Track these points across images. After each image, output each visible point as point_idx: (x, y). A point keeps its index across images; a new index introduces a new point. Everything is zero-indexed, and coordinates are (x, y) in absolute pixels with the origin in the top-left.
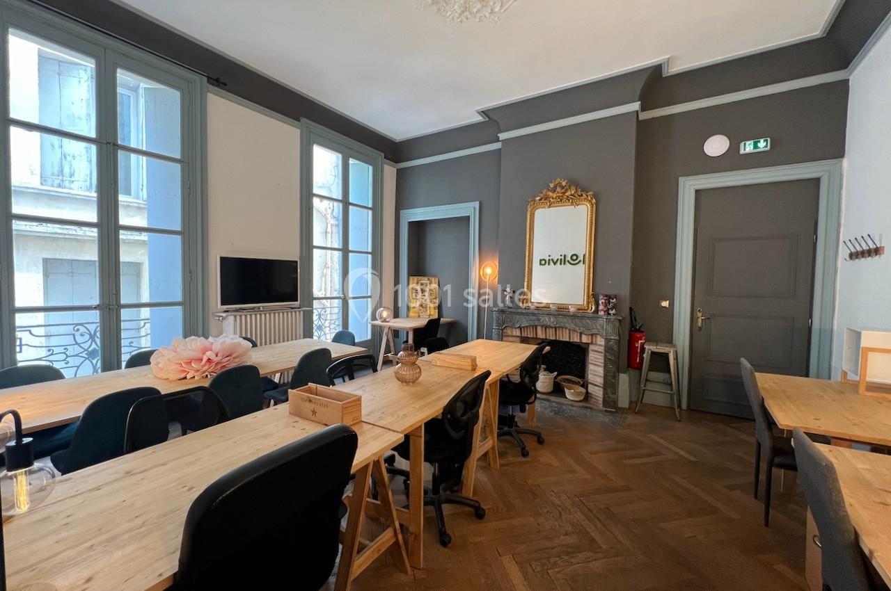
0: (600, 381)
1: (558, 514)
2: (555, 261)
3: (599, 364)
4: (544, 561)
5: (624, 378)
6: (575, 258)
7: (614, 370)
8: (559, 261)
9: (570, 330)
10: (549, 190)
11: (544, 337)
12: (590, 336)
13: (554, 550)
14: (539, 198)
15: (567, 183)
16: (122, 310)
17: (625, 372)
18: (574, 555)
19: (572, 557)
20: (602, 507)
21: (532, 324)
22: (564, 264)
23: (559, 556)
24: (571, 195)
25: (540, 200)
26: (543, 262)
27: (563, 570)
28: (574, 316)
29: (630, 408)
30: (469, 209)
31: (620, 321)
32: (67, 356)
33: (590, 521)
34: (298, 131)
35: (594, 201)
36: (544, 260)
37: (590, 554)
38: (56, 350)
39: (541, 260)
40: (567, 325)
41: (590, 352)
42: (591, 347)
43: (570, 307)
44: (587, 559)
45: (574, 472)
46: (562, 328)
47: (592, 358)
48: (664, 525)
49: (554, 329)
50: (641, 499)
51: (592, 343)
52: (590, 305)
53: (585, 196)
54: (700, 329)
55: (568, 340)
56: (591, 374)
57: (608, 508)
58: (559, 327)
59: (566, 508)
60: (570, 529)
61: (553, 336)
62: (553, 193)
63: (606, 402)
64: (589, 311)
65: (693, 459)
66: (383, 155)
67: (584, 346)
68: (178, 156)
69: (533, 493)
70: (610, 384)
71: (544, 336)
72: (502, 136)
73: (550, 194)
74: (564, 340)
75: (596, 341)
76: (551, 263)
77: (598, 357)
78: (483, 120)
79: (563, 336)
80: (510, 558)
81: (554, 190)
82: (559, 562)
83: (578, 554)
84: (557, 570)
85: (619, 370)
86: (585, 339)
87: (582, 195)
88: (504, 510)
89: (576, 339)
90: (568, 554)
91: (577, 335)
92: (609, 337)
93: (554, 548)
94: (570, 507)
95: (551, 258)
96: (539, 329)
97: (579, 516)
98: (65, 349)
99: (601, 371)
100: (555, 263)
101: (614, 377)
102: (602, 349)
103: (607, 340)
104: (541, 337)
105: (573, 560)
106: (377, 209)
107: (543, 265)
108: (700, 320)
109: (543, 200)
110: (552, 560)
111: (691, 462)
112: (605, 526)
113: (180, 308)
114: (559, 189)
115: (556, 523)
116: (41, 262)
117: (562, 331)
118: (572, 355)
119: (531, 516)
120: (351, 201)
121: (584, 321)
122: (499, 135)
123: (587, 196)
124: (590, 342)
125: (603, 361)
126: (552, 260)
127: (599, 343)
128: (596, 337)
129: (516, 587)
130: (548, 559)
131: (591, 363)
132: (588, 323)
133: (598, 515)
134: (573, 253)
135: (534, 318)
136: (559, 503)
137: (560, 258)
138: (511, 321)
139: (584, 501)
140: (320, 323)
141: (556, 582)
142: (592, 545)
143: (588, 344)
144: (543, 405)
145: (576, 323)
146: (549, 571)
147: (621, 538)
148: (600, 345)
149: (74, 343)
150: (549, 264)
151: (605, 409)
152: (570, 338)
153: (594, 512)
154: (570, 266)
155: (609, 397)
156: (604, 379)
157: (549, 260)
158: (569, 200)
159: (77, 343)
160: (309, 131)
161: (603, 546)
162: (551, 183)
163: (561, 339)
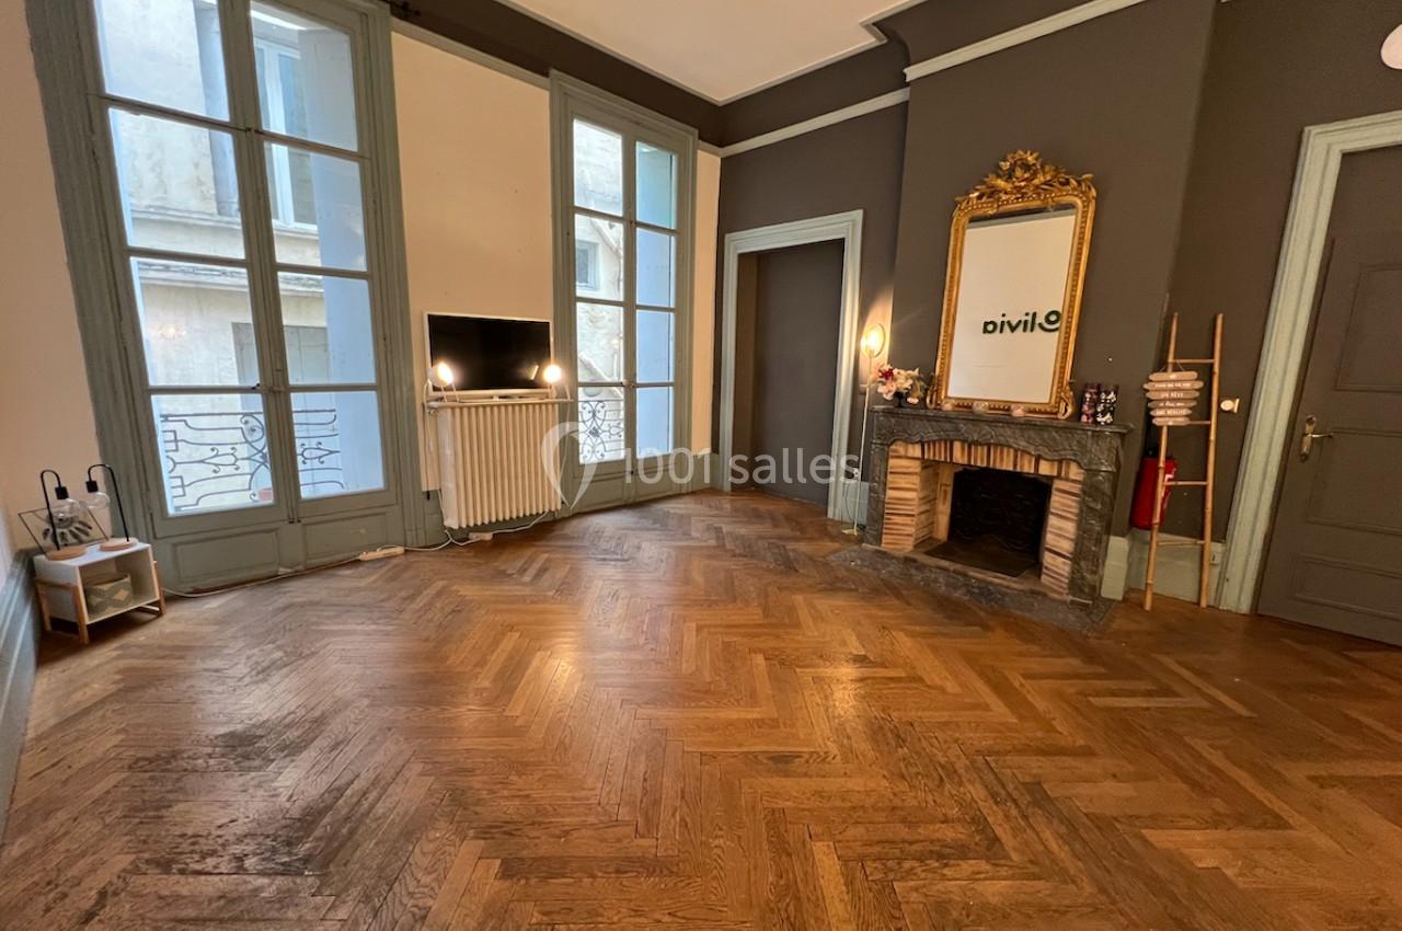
0: (1066, 546)
1: (937, 782)
2: (1014, 323)
3: (1069, 515)
4: (890, 863)
5: (1118, 545)
6: (1053, 318)
7: (1098, 529)
8: (1022, 326)
9: (1016, 451)
10: (999, 176)
11: (966, 462)
12: (1056, 464)
13: (915, 847)
14: (976, 194)
15: (1037, 159)
16: (292, 394)
17: (1123, 535)
18: (952, 862)
19: (946, 865)
20: (1028, 779)
21: (944, 437)
22: (1032, 330)
23: (921, 860)
24: (1045, 184)
25: (979, 198)
26: (990, 327)
27: (924, 886)
28: (1026, 425)
29: (1125, 600)
30: (845, 226)
31: (1122, 436)
32: (237, 460)
33: (997, 803)
34: (546, 94)
35: (1093, 192)
36: (992, 322)
37: (984, 866)
38: (222, 450)
39: (986, 324)
40: (1011, 441)
41: (1054, 492)
42: (1058, 484)
43: (1013, 406)
44: (979, 873)
45: (987, 708)
46: (1002, 445)
47: (1056, 505)
48: (1151, 835)
49: (986, 448)
50: (1114, 776)
51: (1059, 477)
52: (1063, 405)
53: (1074, 182)
54: (1305, 457)
55: (1011, 469)
56: (1051, 532)
57: (1039, 783)
58: (996, 445)
59: (955, 771)
60: (954, 812)
61: (982, 460)
62: (1006, 181)
63: (1075, 585)
64: (1060, 416)
65: (1244, 712)
66: (696, 131)
67: (1045, 481)
68: (353, 147)
69: (899, 736)
70: (1087, 554)
71: (966, 459)
72: (912, 73)
73: (1001, 183)
74: (1004, 468)
75: (1067, 473)
76: (1006, 327)
77: (1070, 503)
78: (878, 44)
79: (1002, 460)
80: (828, 846)
81: (1009, 176)
82: (919, 870)
83: (960, 862)
84: (912, 883)
85: (1109, 530)
86: (1045, 469)
87: (1067, 183)
88: (839, 758)
89: (1027, 467)
90: (940, 856)
91: (1030, 462)
92: (1094, 467)
93: (916, 842)
94: (962, 771)
95: (1005, 319)
96: (957, 445)
97: (976, 792)
98: (233, 449)
99: (1070, 528)
100: (1013, 329)
101: (1098, 542)
102: (1076, 488)
103: (1091, 472)
104: (960, 462)
105: (946, 871)
106: (683, 233)
107: (990, 332)
108: (1307, 440)
109: (984, 199)
110: (907, 865)
111: (1239, 718)
112: (1025, 817)
113: (373, 394)
114: (1019, 172)
115: (930, 798)
116: (230, 327)
117: (1002, 452)
118: (1020, 496)
119: (884, 777)
120: (638, 219)
121: (1046, 435)
122: (906, 70)
123: (1079, 183)
124: (1055, 474)
125: (1076, 511)
126: (1009, 322)
127: (1072, 476)
128: (1068, 466)
129: (828, 901)
130: (900, 861)
131: (1053, 514)
132: (1054, 439)
133: (1015, 794)
134: (1050, 310)
135: (947, 426)
136: (943, 760)
137: (1024, 318)
138: (905, 431)
139: (993, 765)
140: (594, 425)
141: (903, 907)
142: (992, 848)
143: (1051, 478)
144: (951, 580)
145: (1029, 438)
146: (895, 884)
147: (1054, 845)
148: (1074, 481)
149: (243, 440)
150: (1001, 331)
151: (1070, 598)
152: (1015, 466)
153: (1010, 787)
154: (1043, 332)
155: (1083, 578)
156: (1076, 544)
157: (1003, 322)
158: (1039, 194)
159: (247, 442)
160: (565, 94)
161: (1015, 857)
162: (1005, 160)
163: (998, 467)
